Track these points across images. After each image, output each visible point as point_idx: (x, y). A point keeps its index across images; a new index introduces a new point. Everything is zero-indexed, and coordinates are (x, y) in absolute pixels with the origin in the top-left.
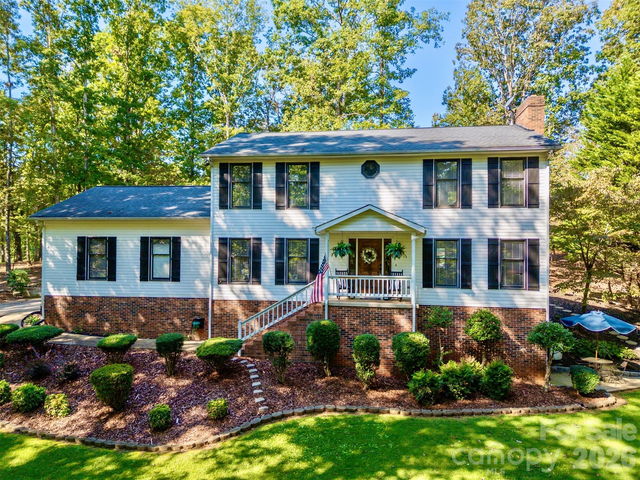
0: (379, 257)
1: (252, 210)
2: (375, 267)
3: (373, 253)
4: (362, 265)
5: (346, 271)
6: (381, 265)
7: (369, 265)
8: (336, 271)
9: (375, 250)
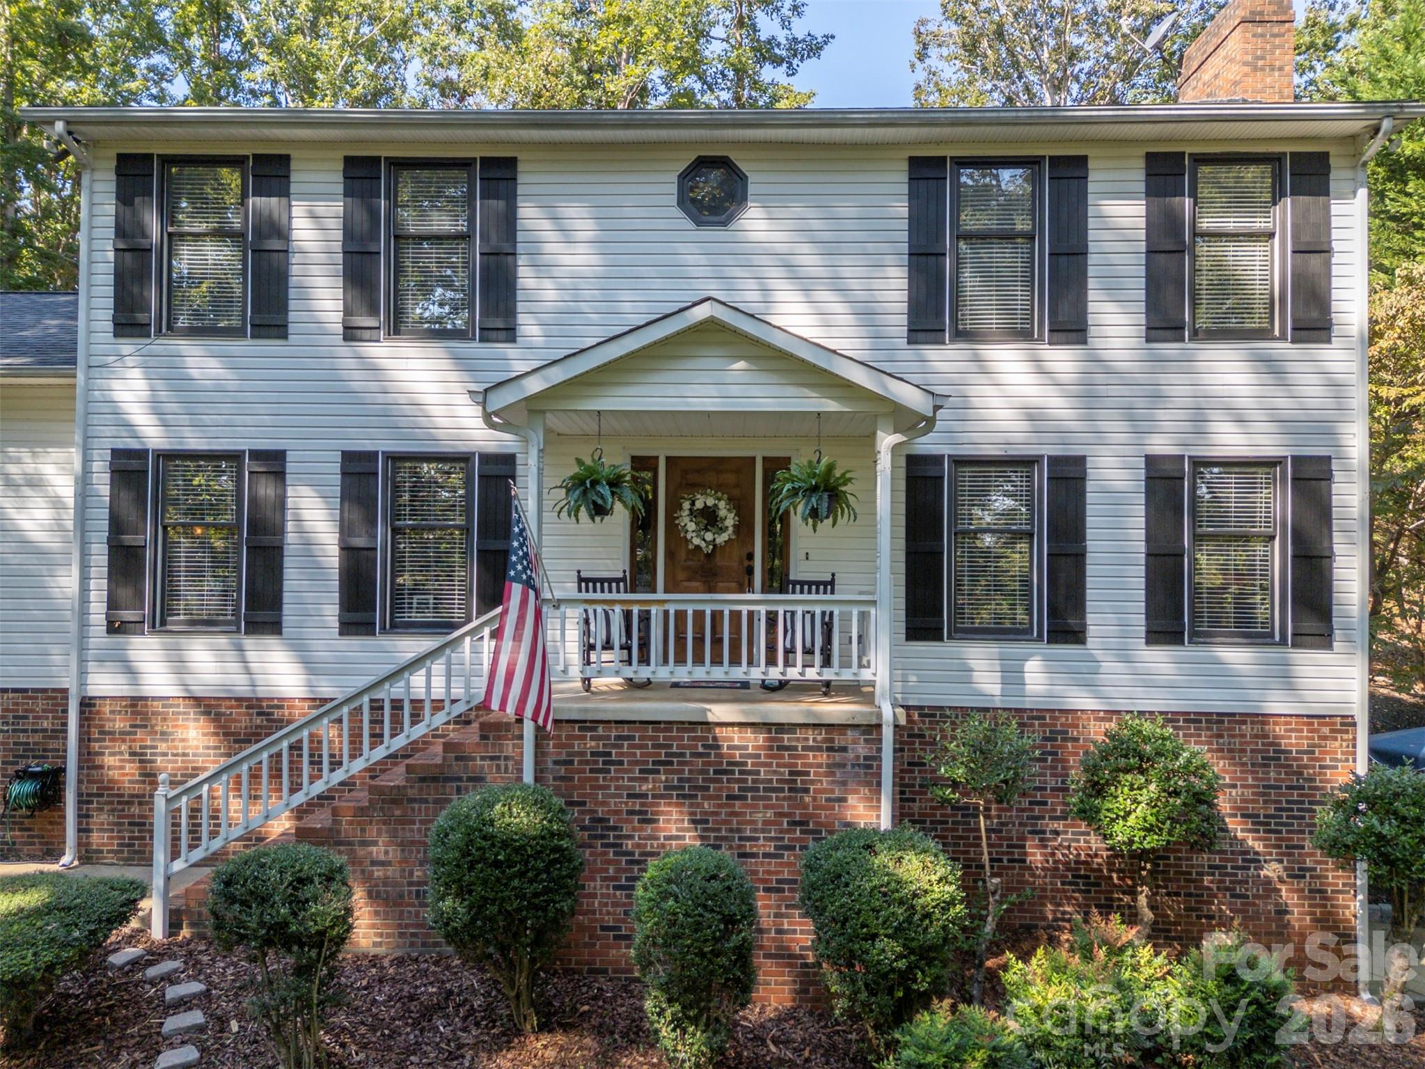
0: (744, 528)
1: (249, 341)
2: (731, 562)
3: (723, 510)
4: (682, 555)
5: (618, 581)
6: (751, 557)
7: (708, 555)
8: (581, 580)
9: (730, 500)
